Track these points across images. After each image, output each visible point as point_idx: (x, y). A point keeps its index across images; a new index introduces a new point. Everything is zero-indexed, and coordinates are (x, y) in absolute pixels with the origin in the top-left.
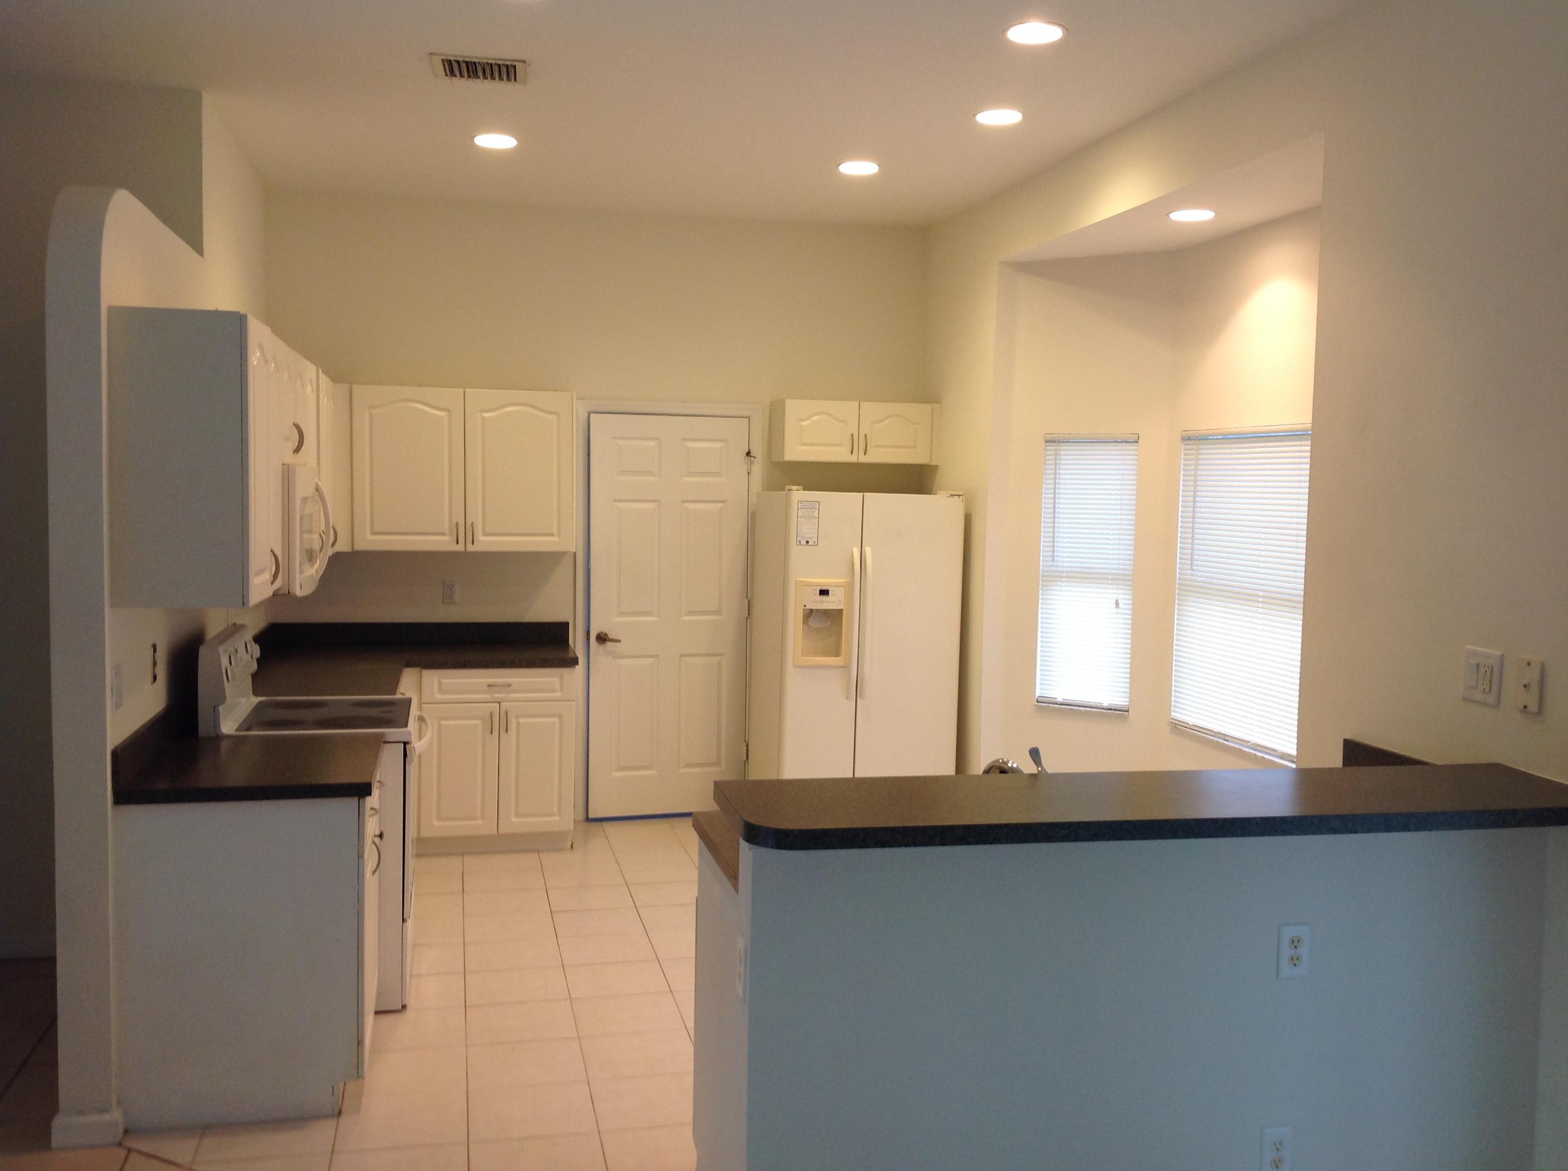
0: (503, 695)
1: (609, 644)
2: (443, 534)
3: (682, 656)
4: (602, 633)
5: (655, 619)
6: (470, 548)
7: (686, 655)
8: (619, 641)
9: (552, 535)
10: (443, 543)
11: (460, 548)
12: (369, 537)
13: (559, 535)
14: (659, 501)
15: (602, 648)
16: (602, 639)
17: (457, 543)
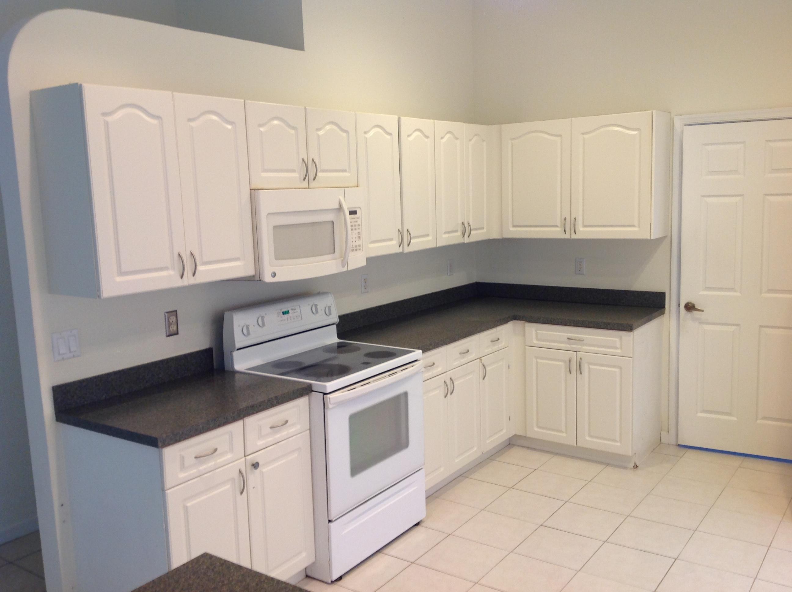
0: (579, 347)
1: (695, 313)
2: (557, 226)
3: (761, 326)
4: (691, 303)
5: (738, 294)
6: (574, 236)
7: (765, 327)
8: (702, 311)
9: (633, 226)
10: (556, 233)
11: (567, 236)
12: (511, 229)
13: (639, 227)
14: (743, 195)
15: (689, 315)
16: (690, 307)
17: (565, 233)
